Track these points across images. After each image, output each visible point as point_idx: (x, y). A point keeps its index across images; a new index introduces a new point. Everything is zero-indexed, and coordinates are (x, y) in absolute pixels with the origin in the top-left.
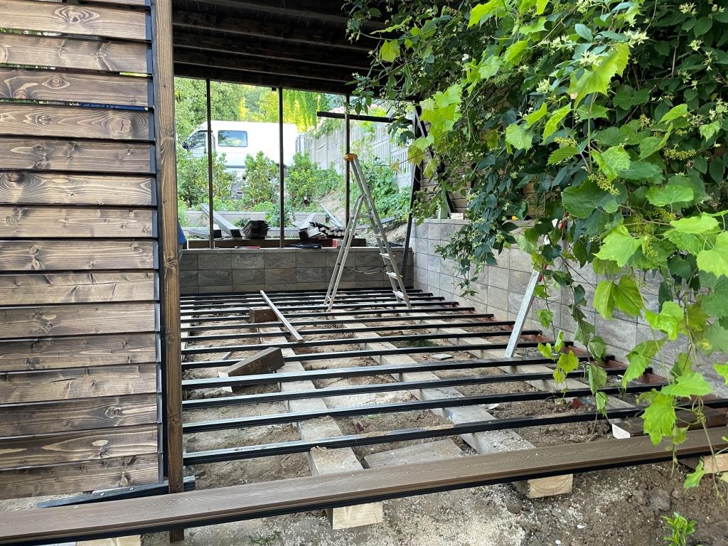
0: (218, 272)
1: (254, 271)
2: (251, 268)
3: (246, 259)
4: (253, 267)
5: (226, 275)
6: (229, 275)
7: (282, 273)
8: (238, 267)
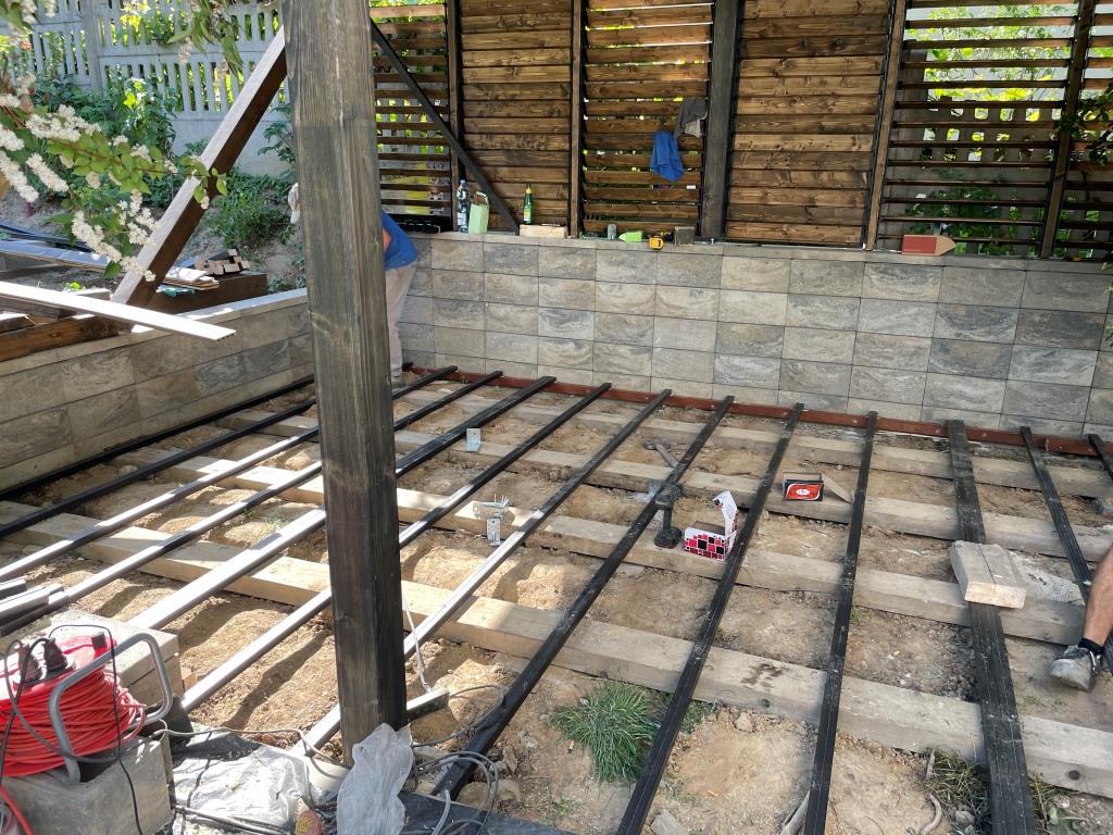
0: (35, 420)
1: (114, 394)
2: (107, 388)
3: (93, 370)
4: (113, 385)
5: (57, 424)
6: (62, 420)
7: (171, 384)
8: (80, 395)
